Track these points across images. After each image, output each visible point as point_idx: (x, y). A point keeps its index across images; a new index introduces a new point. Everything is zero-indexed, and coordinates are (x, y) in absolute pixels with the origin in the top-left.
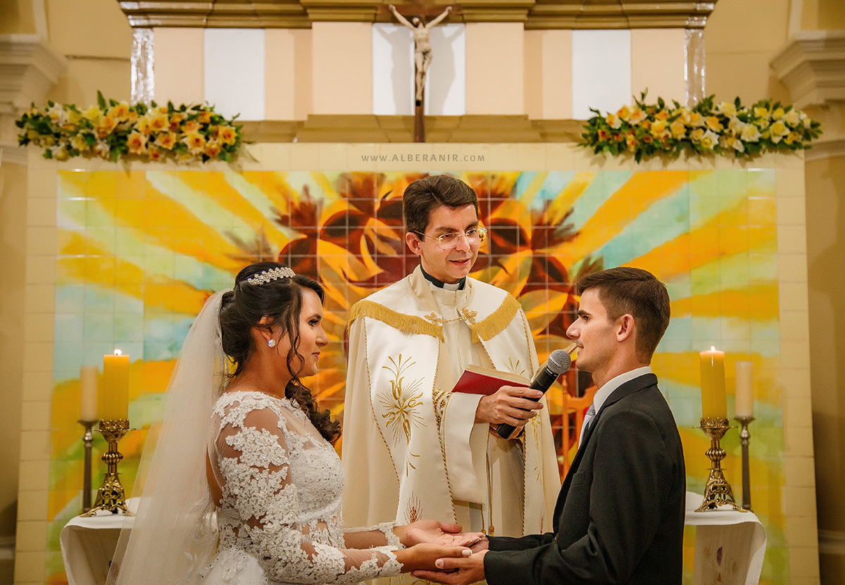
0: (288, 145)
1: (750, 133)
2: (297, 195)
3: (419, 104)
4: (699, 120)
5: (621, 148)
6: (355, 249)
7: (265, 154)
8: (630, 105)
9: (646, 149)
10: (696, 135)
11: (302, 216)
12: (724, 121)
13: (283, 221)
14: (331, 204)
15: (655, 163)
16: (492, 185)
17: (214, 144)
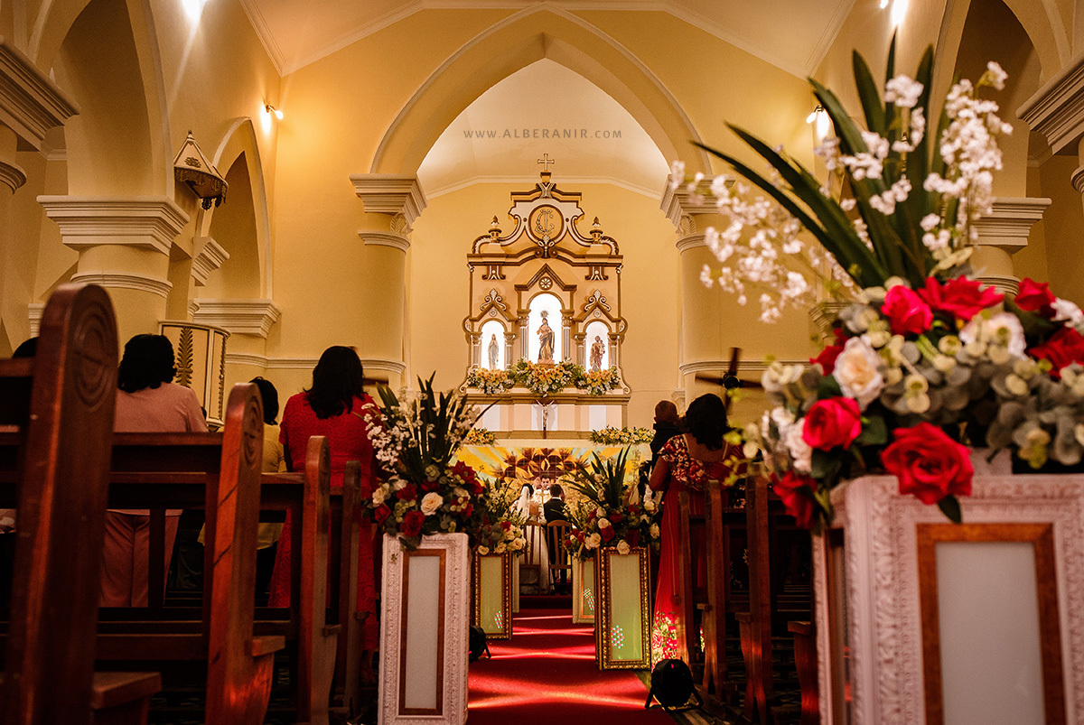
0: (506, 440)
1: (637, 438)
2: (510, 455)
3: (545, 428)
4: (623, 434)
5: (601, 441)
6: (526, 470)
7: (501, 442)
8: (604, 429)
9: (608, 442)
10: (622, 438)
11: (511, 460)
12: (630, 434)
13: (506, 461)
14: (520, 457)
15: (611, 445)
16: (565, 451)
17: (487, 440)
